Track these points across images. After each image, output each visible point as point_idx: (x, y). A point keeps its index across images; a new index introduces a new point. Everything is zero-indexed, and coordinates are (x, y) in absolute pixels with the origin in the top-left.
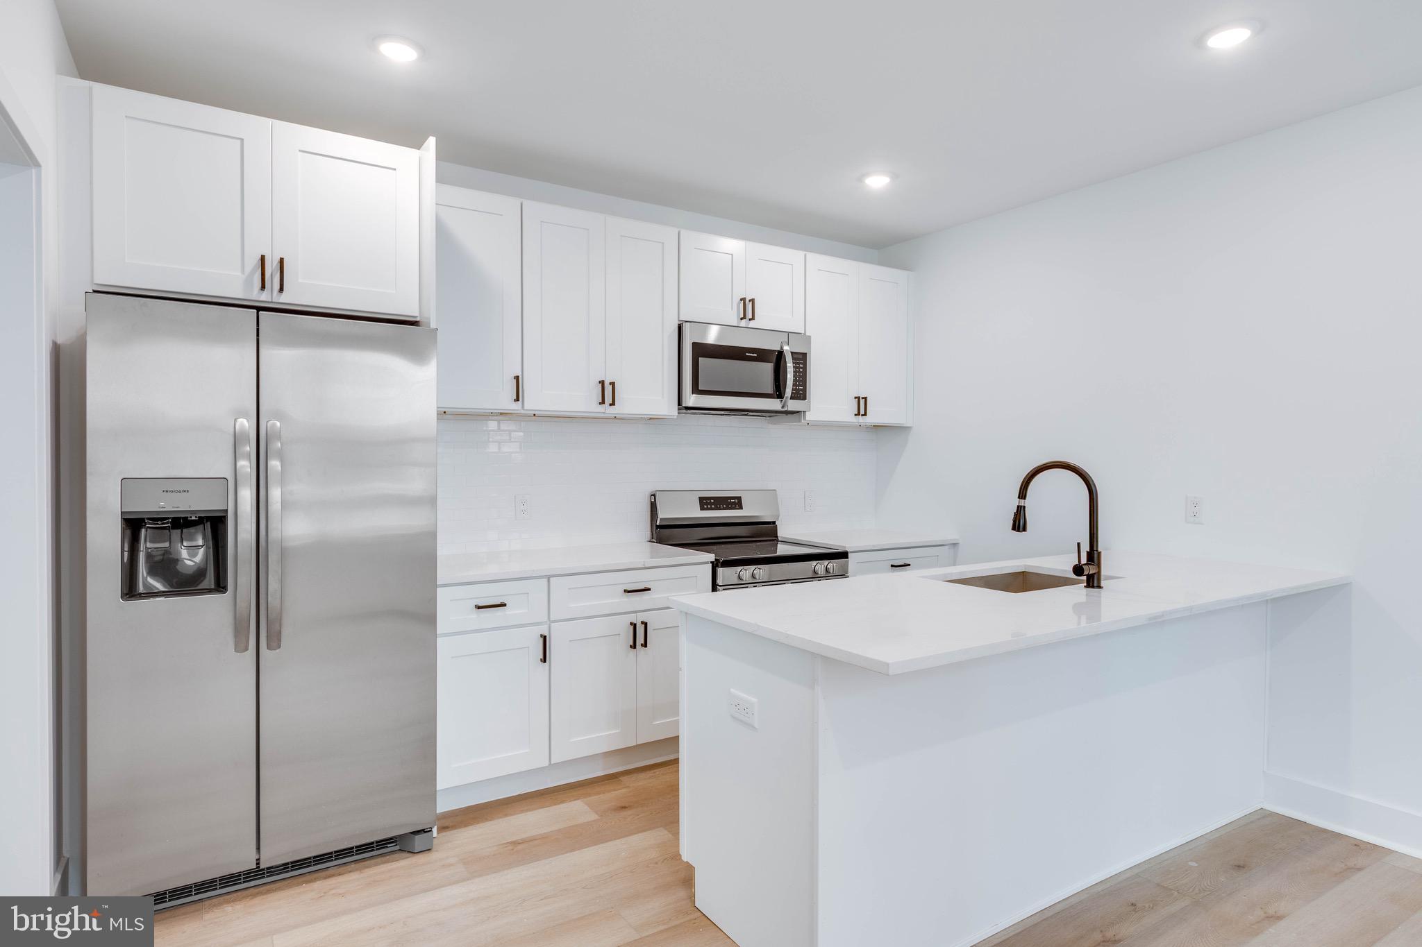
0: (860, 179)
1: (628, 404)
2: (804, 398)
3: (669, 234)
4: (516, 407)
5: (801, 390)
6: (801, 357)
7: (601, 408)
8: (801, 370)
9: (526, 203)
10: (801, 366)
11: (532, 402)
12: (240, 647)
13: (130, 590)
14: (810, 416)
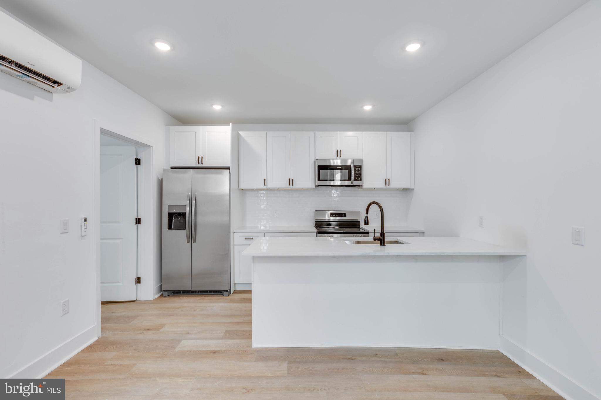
0: (362, 107)
1: (297, 185)
2: (361, 180)
3: (312, 133)
4: (265, 187)
5: (359, 178)
6: (359, 167)
7: (290, 187)
8: (359, 171)
9: (268, 132)
10: (359, 170)
11: (270, 185)
12: (188, 242)
13: (170, 227)
14: (365, 186)
